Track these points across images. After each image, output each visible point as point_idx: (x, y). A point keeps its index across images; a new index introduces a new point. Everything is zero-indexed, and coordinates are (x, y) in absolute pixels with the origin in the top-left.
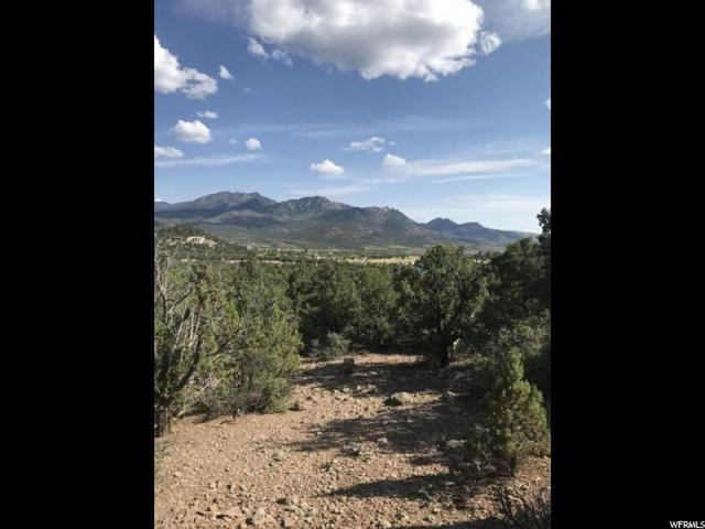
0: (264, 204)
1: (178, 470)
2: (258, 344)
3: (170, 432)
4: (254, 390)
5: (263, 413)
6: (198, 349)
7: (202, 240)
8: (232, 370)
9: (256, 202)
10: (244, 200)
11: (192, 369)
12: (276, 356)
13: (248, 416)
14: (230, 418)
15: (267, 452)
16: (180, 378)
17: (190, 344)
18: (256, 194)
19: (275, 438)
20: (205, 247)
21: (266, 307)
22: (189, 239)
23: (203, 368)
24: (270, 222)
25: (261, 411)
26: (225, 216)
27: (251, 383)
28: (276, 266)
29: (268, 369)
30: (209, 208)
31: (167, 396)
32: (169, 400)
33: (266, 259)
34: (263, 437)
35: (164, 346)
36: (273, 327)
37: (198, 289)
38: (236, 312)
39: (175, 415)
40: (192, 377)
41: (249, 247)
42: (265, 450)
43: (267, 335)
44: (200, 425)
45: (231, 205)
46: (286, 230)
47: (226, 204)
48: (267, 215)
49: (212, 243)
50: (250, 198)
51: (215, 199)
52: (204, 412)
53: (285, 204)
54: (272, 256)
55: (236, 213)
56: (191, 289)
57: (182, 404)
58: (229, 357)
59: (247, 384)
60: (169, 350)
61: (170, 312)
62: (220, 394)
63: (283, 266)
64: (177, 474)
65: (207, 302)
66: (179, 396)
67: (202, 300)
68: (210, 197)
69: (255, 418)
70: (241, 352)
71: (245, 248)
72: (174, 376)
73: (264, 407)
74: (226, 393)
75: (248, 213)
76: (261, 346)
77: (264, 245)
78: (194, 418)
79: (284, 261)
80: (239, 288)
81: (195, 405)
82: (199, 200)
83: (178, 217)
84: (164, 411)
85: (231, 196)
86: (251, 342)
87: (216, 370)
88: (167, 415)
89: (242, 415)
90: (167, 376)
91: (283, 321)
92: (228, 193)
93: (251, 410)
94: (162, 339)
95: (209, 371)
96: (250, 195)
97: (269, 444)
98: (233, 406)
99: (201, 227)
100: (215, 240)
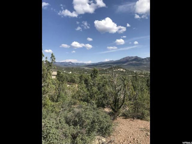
0: (139, 59)
1: (120, 130)
2: (140, 99)
3: (117, 120)
4: (139, 112)
5: (142, 120)
6: (124, 99)
7: (122, 70)
8: (132, 106)
9: (137, 59)
10: (133, 58)
11: (122, 104)
12: (145, 104)
13: (137, 120)
14: (132, 119)
15: (144, 132)
16: (119, 106)
17: (122, 97)
18: (137, 57)
19: (146, 128)
20: (123, 71)
21: (141, 89)
22: (119, 69)
23: (125, 104)
24: (141, 64)
25: (141, 119)
26: (128, 63)
27: (138, 110)
28: (143, 77)
29: (143, 107)
30: (124, 61)
31: (116, 110)
32: (117, 111)
33: (139, 75)
34: (143, 127)
35: (115, 97)
36: (144, 95)
37: (124, 83)
38: (133, 90)
39: (118, 115)
40: (122, 106)
41: (135, 72)
42: (144, 131)
43: (142, 97)
44: (124, 120)
45: (130, 60)
46: (145, 66)
47: (128, 60)
48: (140, 62)
49: (124, 71)
50: (135, 58)
51: (125, 59)
52: (125, 116)
53: (145, 59)
54: (141, 74)
55: (131, 62)
56: (122, 83)
57: (120, 113)
58: (132, 102)
59: (136, 111)
60: (116, 98)
61: (117, 89)
62: (129, 112)
63: (145, 77)
64: (119, 131)
65: (126, 86)
66: (119, 111)
67: (125, 86)
68: (124, 58)
69: (139, 121)
70: (135, 101)
71: (133, 72)
72: (118, 105)
73: (142, 118)
74: (131, 112)
75: (134, 62)
76: (141, 100)
77: (139, 71)
78: (122, 117)
79: (145, 75)
80: (133, 83)
81: (123, 114)
82: (121, 59)
83: (116, 64)
84: (115, 114)
85: (130, 58)
86: (138, 99)
87: (128, 105)
88: (116, 115)
89: (136, 119)
90: (116, 105)
91: (147, 94)
92: (129, 57)
93: (138, 118)
94: (115, 95)
95: (126, 105)
96: (135, 57)
97: (145, 130)
98: (133, 116)
99: (122, 66)
100: (125, 70)
